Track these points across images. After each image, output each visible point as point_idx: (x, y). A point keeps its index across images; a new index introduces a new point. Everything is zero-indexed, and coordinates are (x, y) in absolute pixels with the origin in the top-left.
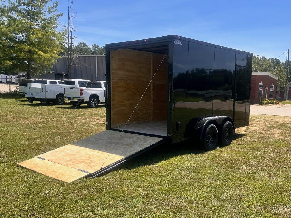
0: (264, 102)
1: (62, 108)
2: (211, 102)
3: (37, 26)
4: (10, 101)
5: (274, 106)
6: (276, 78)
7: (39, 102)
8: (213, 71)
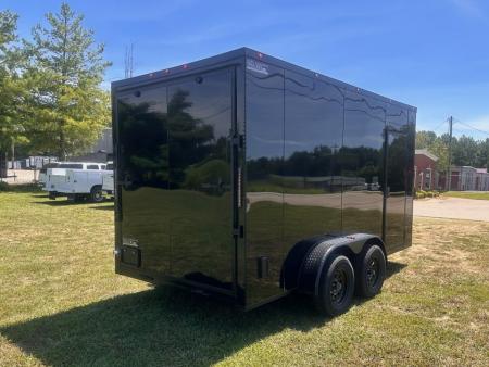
0: (419, 194)
1: (96, 208)
2: (338, 195)
3: (73, 82)
4: (23, 196)
5: (433, 200)
6: (435, 158)
7: (66, 198)
8: (341, 150)
